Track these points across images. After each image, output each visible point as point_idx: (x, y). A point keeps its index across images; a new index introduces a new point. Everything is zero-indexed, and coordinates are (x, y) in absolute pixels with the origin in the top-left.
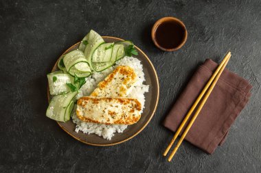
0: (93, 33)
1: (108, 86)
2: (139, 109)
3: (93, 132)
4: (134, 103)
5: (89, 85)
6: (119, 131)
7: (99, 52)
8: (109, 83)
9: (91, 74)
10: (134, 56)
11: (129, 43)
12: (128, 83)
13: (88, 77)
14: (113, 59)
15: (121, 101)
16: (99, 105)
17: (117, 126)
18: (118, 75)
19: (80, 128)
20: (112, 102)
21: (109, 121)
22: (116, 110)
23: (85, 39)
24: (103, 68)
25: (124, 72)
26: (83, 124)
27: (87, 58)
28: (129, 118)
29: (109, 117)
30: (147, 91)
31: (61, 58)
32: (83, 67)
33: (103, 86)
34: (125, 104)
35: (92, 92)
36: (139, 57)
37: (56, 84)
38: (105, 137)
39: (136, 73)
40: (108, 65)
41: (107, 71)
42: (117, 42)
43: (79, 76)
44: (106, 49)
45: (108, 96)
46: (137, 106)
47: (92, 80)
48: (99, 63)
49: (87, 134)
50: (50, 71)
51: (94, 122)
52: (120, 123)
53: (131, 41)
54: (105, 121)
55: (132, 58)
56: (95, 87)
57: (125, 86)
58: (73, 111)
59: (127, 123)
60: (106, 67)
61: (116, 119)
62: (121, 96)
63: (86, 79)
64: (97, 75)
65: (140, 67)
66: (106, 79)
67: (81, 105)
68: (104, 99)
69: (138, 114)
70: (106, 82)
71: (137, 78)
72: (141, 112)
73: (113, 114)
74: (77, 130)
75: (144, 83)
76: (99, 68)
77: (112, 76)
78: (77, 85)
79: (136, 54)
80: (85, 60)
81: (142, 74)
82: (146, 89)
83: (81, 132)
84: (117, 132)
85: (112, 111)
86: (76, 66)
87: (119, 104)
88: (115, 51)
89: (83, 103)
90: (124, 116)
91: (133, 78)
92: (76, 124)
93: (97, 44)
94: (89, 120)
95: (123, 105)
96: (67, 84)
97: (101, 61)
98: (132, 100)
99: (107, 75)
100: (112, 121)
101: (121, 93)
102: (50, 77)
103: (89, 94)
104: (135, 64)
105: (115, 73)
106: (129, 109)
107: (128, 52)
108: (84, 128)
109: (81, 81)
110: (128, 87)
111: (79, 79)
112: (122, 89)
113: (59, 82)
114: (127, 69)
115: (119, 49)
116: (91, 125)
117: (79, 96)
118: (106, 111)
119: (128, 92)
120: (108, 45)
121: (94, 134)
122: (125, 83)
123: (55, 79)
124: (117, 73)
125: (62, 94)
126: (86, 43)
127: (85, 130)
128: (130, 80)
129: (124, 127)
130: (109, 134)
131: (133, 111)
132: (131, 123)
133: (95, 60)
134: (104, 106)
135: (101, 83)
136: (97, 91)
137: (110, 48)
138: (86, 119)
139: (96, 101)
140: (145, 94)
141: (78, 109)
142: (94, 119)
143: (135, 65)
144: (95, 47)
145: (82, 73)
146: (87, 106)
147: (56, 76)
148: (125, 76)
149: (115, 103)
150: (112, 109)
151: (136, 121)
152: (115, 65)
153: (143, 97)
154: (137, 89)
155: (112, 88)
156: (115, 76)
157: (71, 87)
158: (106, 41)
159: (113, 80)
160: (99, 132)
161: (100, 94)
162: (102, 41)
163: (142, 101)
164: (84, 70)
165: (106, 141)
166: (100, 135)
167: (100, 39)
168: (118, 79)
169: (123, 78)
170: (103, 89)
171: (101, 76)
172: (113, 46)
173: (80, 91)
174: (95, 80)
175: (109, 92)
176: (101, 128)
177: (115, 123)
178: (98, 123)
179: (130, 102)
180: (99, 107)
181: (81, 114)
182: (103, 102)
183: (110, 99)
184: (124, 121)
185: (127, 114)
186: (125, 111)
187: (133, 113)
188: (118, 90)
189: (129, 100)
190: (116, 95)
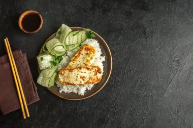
0: (64, 26)
1: (78, 59)
2: (100, 73)
3: (71, 91)
4: (97, 69)
5: (65, 60)
6: (89, 89)
7: (69, 38)
9: (66, 53)
10: (93, 38)
11: (88, 30)
12: (91, 56)
13: (64, 55)
14: (80, 42)
15: (88, 69)
16: (73, 72)
17: (86, 86)
18: (83, 52)
19: (62, 90)
21: (81, 82)
22: (85, 75)
23: (59, 30)
24: (73, 48)
25: (87, 49)
26: (64, 87)
27: (61, 43)
28: (94, 79)
29: (81, 80)
31: (45, 44)
32: (60, 49)
33: (74, 60)
34: (90, 70)
35: (67, 64)
36: (96, 38)
37: (43, 62)
38: (79, 94)
39: (96, 49)
40: (76, 46)
41: (76, 50)
42: (80, 30)
43: (58, 55)
44: (74, 35)
45: (78, 66)
46: (99, 71)
47: (67, 57)
48: (70, 45)
49: (67, 93)
50: (38, 54)
51: (71, 84)
52: (89, 83)
53: (90, 28)
54: (79, 83)
55: (92, 39)
56: (69, 61)
57: (89, 59)
58: (57, 78)
59: (93, 83)
60: (75, 47)
61: (86, 81)
62: (87, 65)
63: (63, 57)
64: (69, 53)
65: (98, 45)
66: (76, 55)
67: (61, 74)
69: (100, 76)
70: (76, 57)
71: (96, 52)
73: (83, 78)
74: (61, 91)
75: (102, 55)
76: (71, 48)
77: (80, 53)
78: (57, 61)
79: (94, 36)
80: (60, 44)
81: (100, 50)
82: (103, 59)
83: (63, 92)
84: (87, 89)
85: (83, 76)
86: (55, 48)
87: (87, 71)
88: (80, 36)
89: (63, 73)
90: (91, 78)
91: (94, 52)
92: (59, 88)
93: (67, 33)
94: (68, 84)
95: (89, 71)
96: (51, 62)
97: (71, 43)
98: (95, 67)
99: (77, 52)
100: (83, 83)
101: (87, 63)
102: (39, 58)
103: (66, 67)
104: (94, 43)
105: (81, 50)
106: (94, 73)
107: (89, 36)
108: (65, 89)
109: (59, 59)
110: (91, 59)
111: (58, 57)
112: (88, 61)
113: (45, 61)
114: (89, 47)
115: (82, 34)
116: (69, 87)
117: (59, 68)
118: (79, 76)
119: (92, 62)
121: (72, 92)
122: (89, 56)
123: (42, 59)
124: (83, 50)
125: (48, 68)
126: (60, 33)
127: (66, 91)
128: (92, 54)
129: (92, 86)
130: (82, 91)
131: (96, 74)
132: (96, 83)
133: (67, 43)
134: (76, 73)
135: (73, 58)
136: (71, 63)
137: (76, 34)
138: (66, 83)
139: (71, 70)
140: (103, 62)
141: (60, 77)
142: (71, 83)
144: (66, 34)
145: (59, 53)
146: (65, 75)
147: (43, 56)
148: (88, 52)
149: (84, 70)
150: (83, 75)
151: (99, 80)
152: (80, 45)
153: (102, 64)
154: (98, 59)
155: (81, 61)
156: (82, 53)
157: (54, 63)
158: (73, 30)
159: (81, 56)
160: (75, 91)
161: (73, 66)
162: (70, 30)
163: (102, 67)
164: (61, 51)
165: (81, 96)
166: (76, 93)
167: (69, 29)
168: (84, 54)
169: (87, 53)
170: (75, 62)
171: (72, 53)
172: (78, 33)
173: (60, 65)
174: (69, 57)
175: (79, 63)
176: (76, 88)
177: (85, 84)
178: (74, 85)
179: (94, 68)
180: (74, 74)
181: (62, 80)
182: (76, 71)
183: (80, 68)
184: (91, 81)
185: (92, 77)
186: (91, 75)
187: (96, 76)
188: (85, 62)
189: (93, 67)
190: (84, 65)
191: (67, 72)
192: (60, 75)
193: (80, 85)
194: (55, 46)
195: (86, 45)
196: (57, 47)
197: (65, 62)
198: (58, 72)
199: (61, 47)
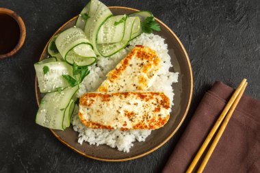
0: (95, 2)
1: (123, 75)
2: (167, 107)
3: (103, 142)
4: (160, 99)
5: (94, 76)
6: (140, 139)
7: (106, 28)
8: (123, 73)
9: (97, 61)
10: (155, 32)
11: (147, 14)
12: (149, 70)
13: (91, 65)
14: (127, 38)
15: (142, 96)
16: (110, 102)
17: (136, 132)
18: (134, 60)
19: (84, 138)
20: (128, 99)
21: (125, 125)
22: (135, 110)
23: (84, 11)
24: (112, 52)
25: (142, 55)
26: (89, 132)
27: (89, 38)
28: (153, 120)
29: (126, 119)
30: (176, 81)
31: (52, 39)
32: (85, 51)
33: (114, 77)
35: (99, 85)
36: (163, 33)
37: (47, 77)
38: (120, 149)
40: (118, 47)
41: (118, 55)
42: (130, 14)
43: (80, 64)
44: (116, 24)
45: (121, 90)
47: (98, 69)
48: (106, 44)
49: (94, 146)
51: (105, 127)
52: (141, 128)
53: (150, 11)
54: (120, 126)
55: (152, 35)
56: (103, 78)
57: (145, 76)
58: (74, 114)
59: (151, 127)
60: (116, 50)
61: (136, 122)
62: (140, 89)
63: (89, 68)
64: (104, 62)
66: (118, 67)
67: (85, 104)
68: (117, 94)
69: (165, 113)
70: (118, 71)
71: (160, 63)
72: (169, 110)
73: (130, 115)
74: (80, 141)
75: (172, 70)
76: (107, 51)
77: (126, 62)
78: (77, 77)
79: (158, 28)
80: (87, 41)
81: (168, 58)
82: (175, 78)
83: (86, 143)
84: (137, 140)
85: (130, 111)
86: (75, 49)
87: (139, 101)
88: (128, 27)
89: (88, 102)
90: (146, 117)
91: (155, 63)
92: (78, 133)
94: (98, 126)
95: (144, 102)
96: (64, 77)
97: (109, 41)
98: (157, 94)
99: (119, 61)
100: (130, 125)
101: (141, 85)
102: (39, 68)
103: (96, 89)
104: (157, 43)
105: (130, 57)
106: (153, 107)
107: (146, 27)
108: (91, 137)
109: (82, 71)
110: (151, 76)
111: (80, 68)
112: (142, 80)
113: (51, 75)
114: (147, 51)
115: (134, 23)
116: (100, 132)
117: (81, 93)
118: (122, 111)
119: (151, 83)
120: (119, 18)
121: (105, 145)
122: (145, 71)
123: (46, 70)
124: (133, 57)
125: (57, 90)
126: (87, 16)
127: (92, 141)
128: (153, 66)
129: (147, 133)
130: (126, 144)
131: (158, 110)
132: (157, 127)
133: (101, 40)
134: (117, 105)
135: (112, 72)
136: (106, 84)
137: (121, 22)
138: (93, 124)
139: (106, 98)
140: (174, 85)
141: (81, 111)
142: (105, 124)
143: (156, 45)
144: (100, 21)
145: (83, 59)
146: (94, 106)
147: (48, 65)
148: (145, 61)
149: (133, 99)
150: (130, 109)
151: (163, 123)
152: (128, 46)
153: (171, 89)
154: (162, 78)
156: (130, 62)
157: (70, 81)
158: (115, 13)
159: (128, 68)
160: (111, 143)
161: (111, 89)
162: (108, 12)
163: (170, 95)
164: (87, 55)
165: (123, 155)
166: (113, 146)
167: (105, 11)
168: (135, 66)
169: (142, 64)
170: (115, 80)
171: (110, 62)
172: (125, 19)
173: (82, 86)
174: (102, 70)
175: (123, 84)
176: (114, 137)
177: (134, 128)
178: (110, 129)
179: (155, 96)
180: (111, 107)
181: (85, 117)
182: (117, 99)
183: (126, 94)
184: (147, 124)
185: (150, 114)
186: (147, 110)
188: (136, 81)
189: (153, 94)
190: (134, 88)
191: (98, 100)
193: (123, 130)
194: (76, 43)
195: (141, 46)
196: (80, 47)
197: (95, 80)
198: (77, 102)
199: (88, 47)
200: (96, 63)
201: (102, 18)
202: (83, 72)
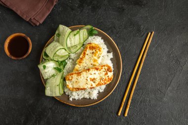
0: (61, 27)
1: (84, 60)
2: (111, 71)
3: (82, 97)
4: (106, 68)
6: (101, 91)
7: (70, 39)
9: (69, 56)
10: (96, 35)
11: (89, 27)
12: (97, 55)
13: (67, 59)
14: (82, 41)
17: (98, 88)
18: (88, 51)
19: (72, 97)
20: (90, 72)
21: (92, 85)
22: (95, 76)
23: (57, 32)
24: (76, 50)
25: (92, 48)
26: (74, 93)
27: (62, 45)
28: (105, 80)
30: (112, 57)
31: (44, 50)
32: (63, 53)
33: (80, 62)
35: (73, 68)
36: (99, 34)
37: (46, 70)
38: (92, 98)
39: (101, 46)
41: (79, 51)
42: (80, 29)
43: (61, 60)
44: (75, 35)
45: (86, 68)
47: (71, 60)
48: (72, 47)
49: (78, 100)
51: (82, 89)
52: (100, 85)
53: (90, 25)
54: (89, 86)
55: (94, 36)
57: (96, 58)
58: (64, 86)
59: (105, 83)
60: (78, 48)
62: (95, 65)
63: (66, 61)
64: (73, 56)
65: (102, 41)
66: (81, 57)
67: (69, 80)
68: (84, 71)
69: (111, 74)
70: (82, 59)
71: (102, 50)
73: (93, 80)
74: (71, 99)
75: (108, 52)
76: (73, 50)
77: (84, 54)
78: (62, 67)
79: (96, 32)
80: (62, 47)
81: (105, 47)
82: (111, 55)
83: (74, 99)
84: (99, 92)
85: (93, 78)
86: (57, 53)
88: (81, 35)
90: (101, 79)
91: (100, 50)
92: (69, 95)
94: (78, 89)
95: (99, 72)
96: (55, 68)
97: (73, 45)
99: (81, 53)
100: (94, 85)
101: (95, 63)
102: (41, 67)
103: (72, 71)
105: (86, 50)
106: (104, 73)
107: (91, 33)
108: (76, 96)
110: (99, 58)
111: (62, 62)
112: (95, 61)
113: (48, 69)
114: (94, 45)
115: (84, 33)
116: (79, 92)
117: (65, 74)
118: (88, 79)
119: (99, 61)
120: (75, 32)
121: (84, 98)
122: (95, 56)
123: (45, 67)
124: (88, 50)
125: (53, 76)
126: (59, 35)
127: (77, 98)
128: (99, 53)
129: (104, 87)
130: (94, 95)
132: (108, 83)
133: (69, 45)
135: (78, 60)
136: (77, 67)
137: (77, 33)
138: (75, 89)
139: (79, 74)
140: (111, 59)
141: (67, 84)
142: (82, 87)
143: (98, 41)
145: (62, 57)
147: (45, 64)
148: (94, 51)
150: (92, 77)
151: (110, 80)
152: (83, 45)
153: (110, 62)
154: (105, 57)
155: (87, 62)
156: (87, 53)
157: (58, 70)
158: (73, 30)
159: (86, 56)
160: (87, 96)
161: (80, 69)
162: (70, 30)
163: (111, 65)
164: (63, 55)
165: (94, 101)
166: (88, 98)
167: (68, 30)
168: (89, 54)
169: (93, 53)
170: (81, 64)
171: (76, 55)
172: (79, 32)
173: (65, 71)
174: (73, 60)
175: (86, 65)
176: (87, 93)
177: (97, 86)
178: (84, 89)
179: (103, 68)
180: (83, 78)
181: (70, 86)
182: (84, 73)
183: (89, 70)
184: (103, 82)
185: (103, 77)
186: (101, 75)
187: (107, 75)
189: (102, 66)
191: (75, 76)
192: (67, 82)
193: (91, 88)
194: (57, 50)
195: (90, 44)
196: (59, 51)
197: (70, 66)
198: (64, 79)
199: (64, 50)
200: (69, 57)
201: (67, 34)
202: (64, 63)
